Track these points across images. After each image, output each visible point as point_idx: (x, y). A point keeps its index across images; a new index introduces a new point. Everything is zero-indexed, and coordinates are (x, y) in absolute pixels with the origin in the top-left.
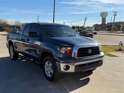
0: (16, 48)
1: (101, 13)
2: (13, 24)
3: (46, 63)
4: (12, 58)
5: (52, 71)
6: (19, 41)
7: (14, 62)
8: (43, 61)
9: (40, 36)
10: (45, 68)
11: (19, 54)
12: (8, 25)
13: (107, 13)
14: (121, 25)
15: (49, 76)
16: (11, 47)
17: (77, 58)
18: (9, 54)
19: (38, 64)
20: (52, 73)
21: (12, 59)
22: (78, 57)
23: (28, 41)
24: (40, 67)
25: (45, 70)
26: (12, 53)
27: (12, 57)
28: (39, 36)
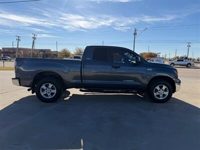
3: (156, 88)
15: (161, 99)
20: (167, 94)
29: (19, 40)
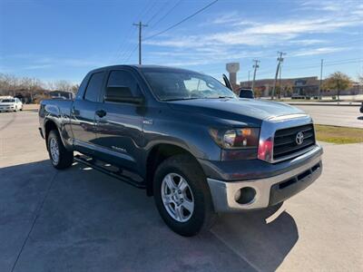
0: (66, 136)
1: (227, 65)
2: (54, 88)
3: (165, 179)
4: (55, 164)
5: (190, 206)
6: (72, 120)
7: (62, 173)
8: (156, 173)
9: (140, 100)
10: (163, 193)
11: (76, 153)
12: (44, 91)
13: (238, 64)
14: (267, 86)
15: (178, 219)
16: (52, 135)
17: (273, 161)
18: (48, 153)
19: (137, 182)
20: (191, 210)
21: (56, 167)
22: (275, 157)
23: (101, 117)
24: (145, 191)
25: (164, 201)
26: (56, 152)
27: (56, 160)
28: (137, 100)
29: (257, 66)
